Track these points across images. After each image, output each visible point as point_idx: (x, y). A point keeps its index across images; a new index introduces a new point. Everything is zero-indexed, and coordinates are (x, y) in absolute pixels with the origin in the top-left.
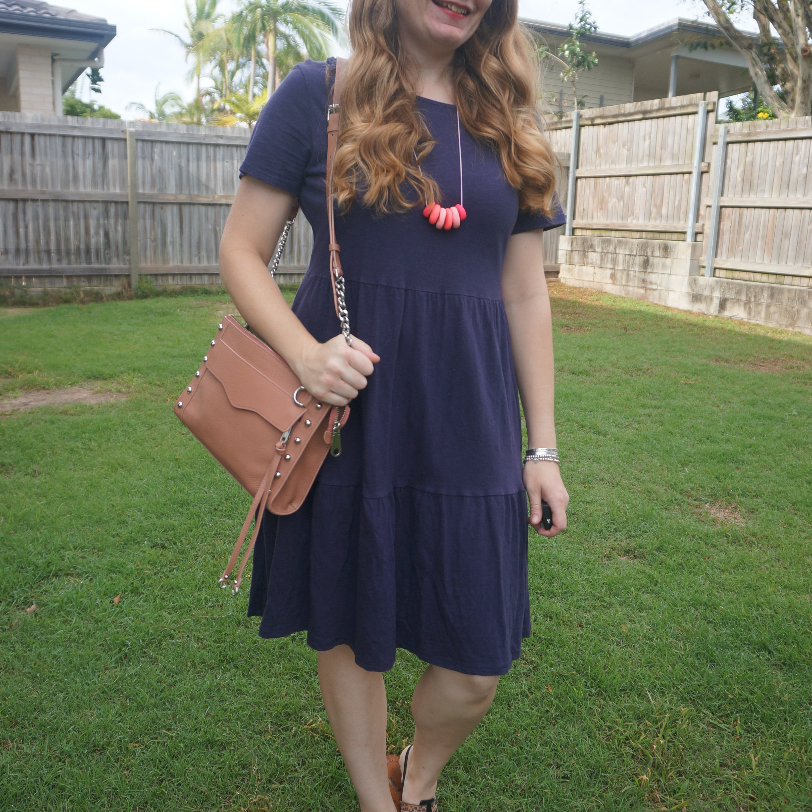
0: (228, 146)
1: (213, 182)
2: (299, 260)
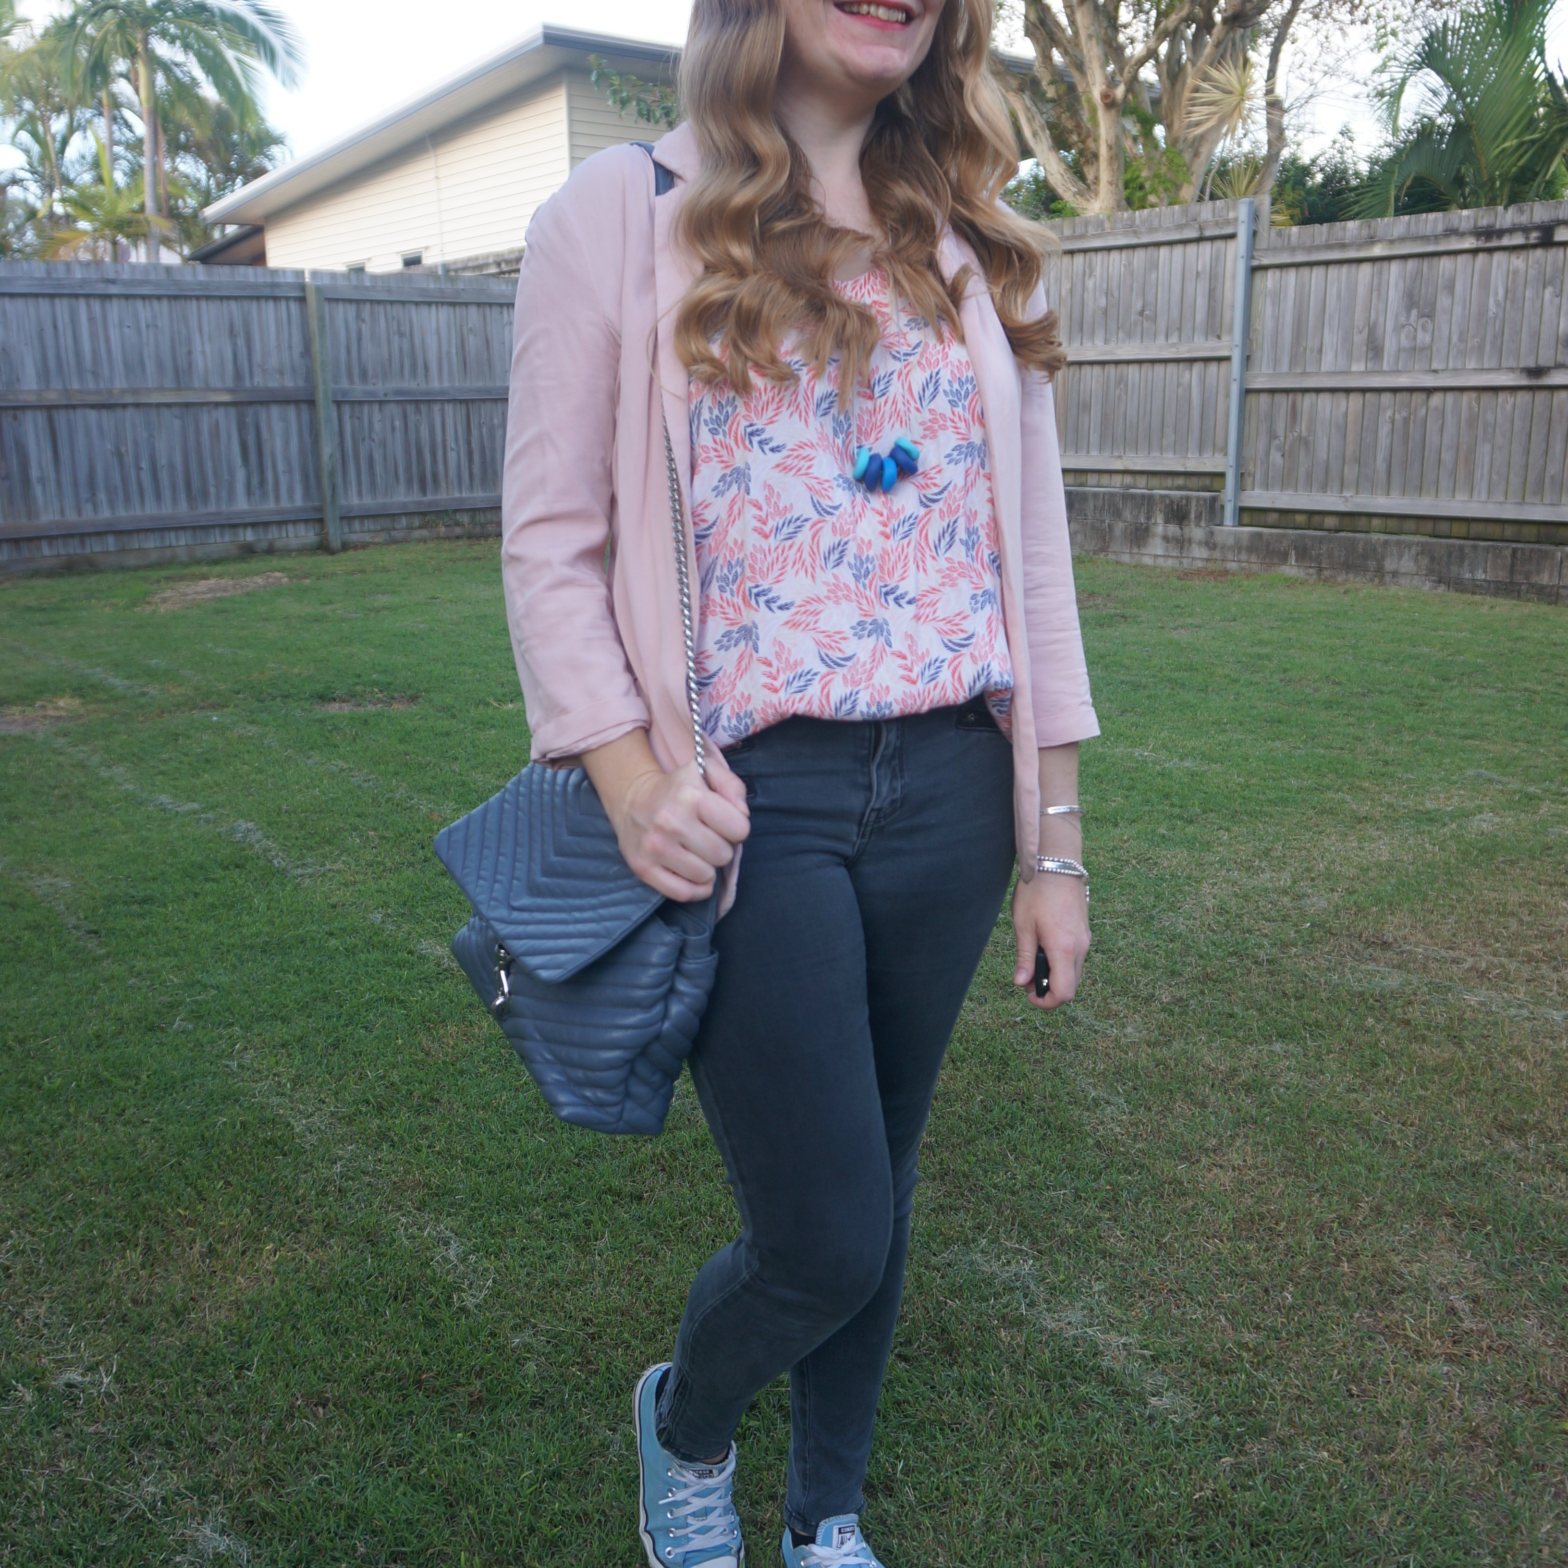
0: (127, 297)
1: (105, 365)
2: (277, 498)
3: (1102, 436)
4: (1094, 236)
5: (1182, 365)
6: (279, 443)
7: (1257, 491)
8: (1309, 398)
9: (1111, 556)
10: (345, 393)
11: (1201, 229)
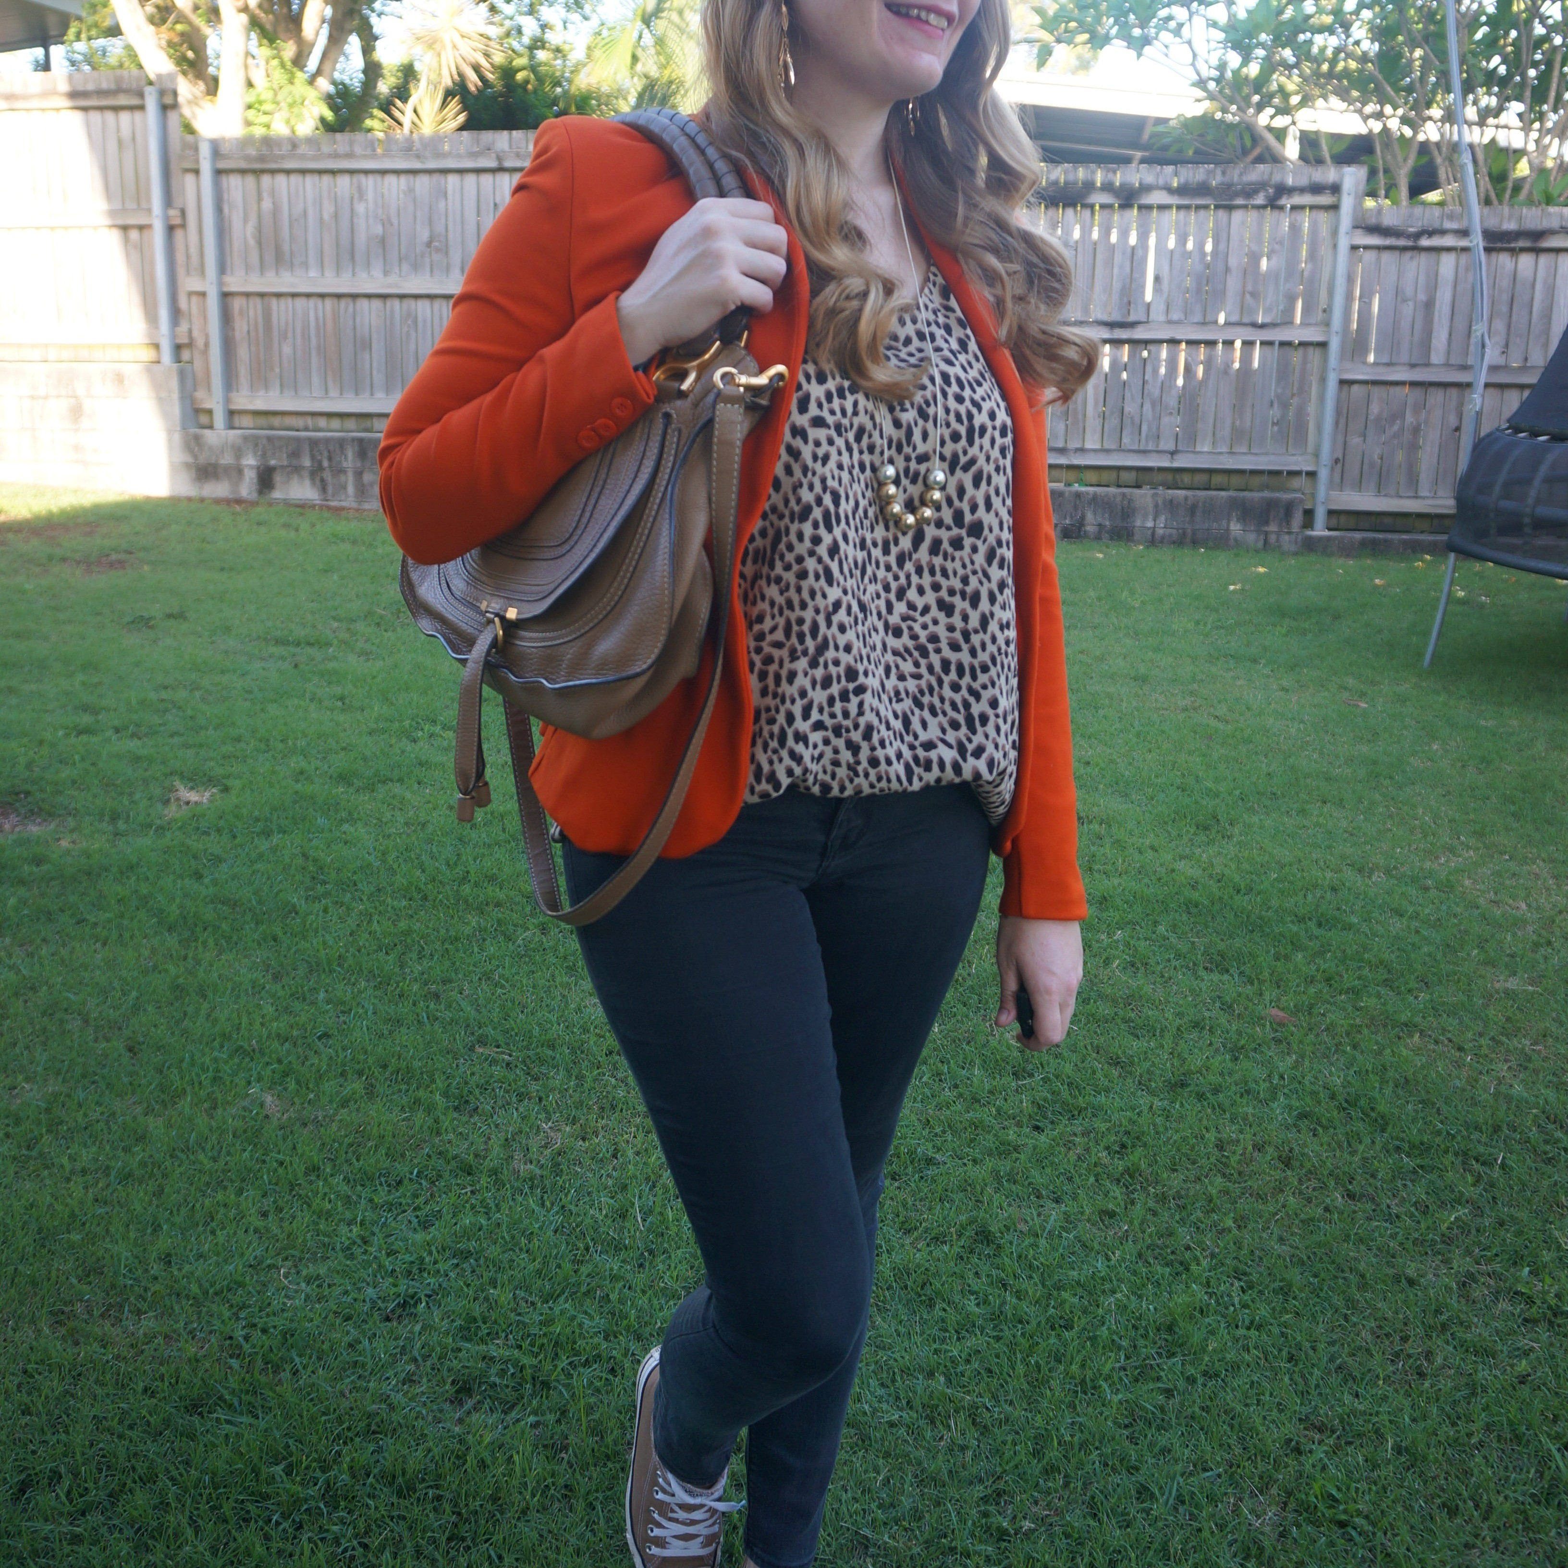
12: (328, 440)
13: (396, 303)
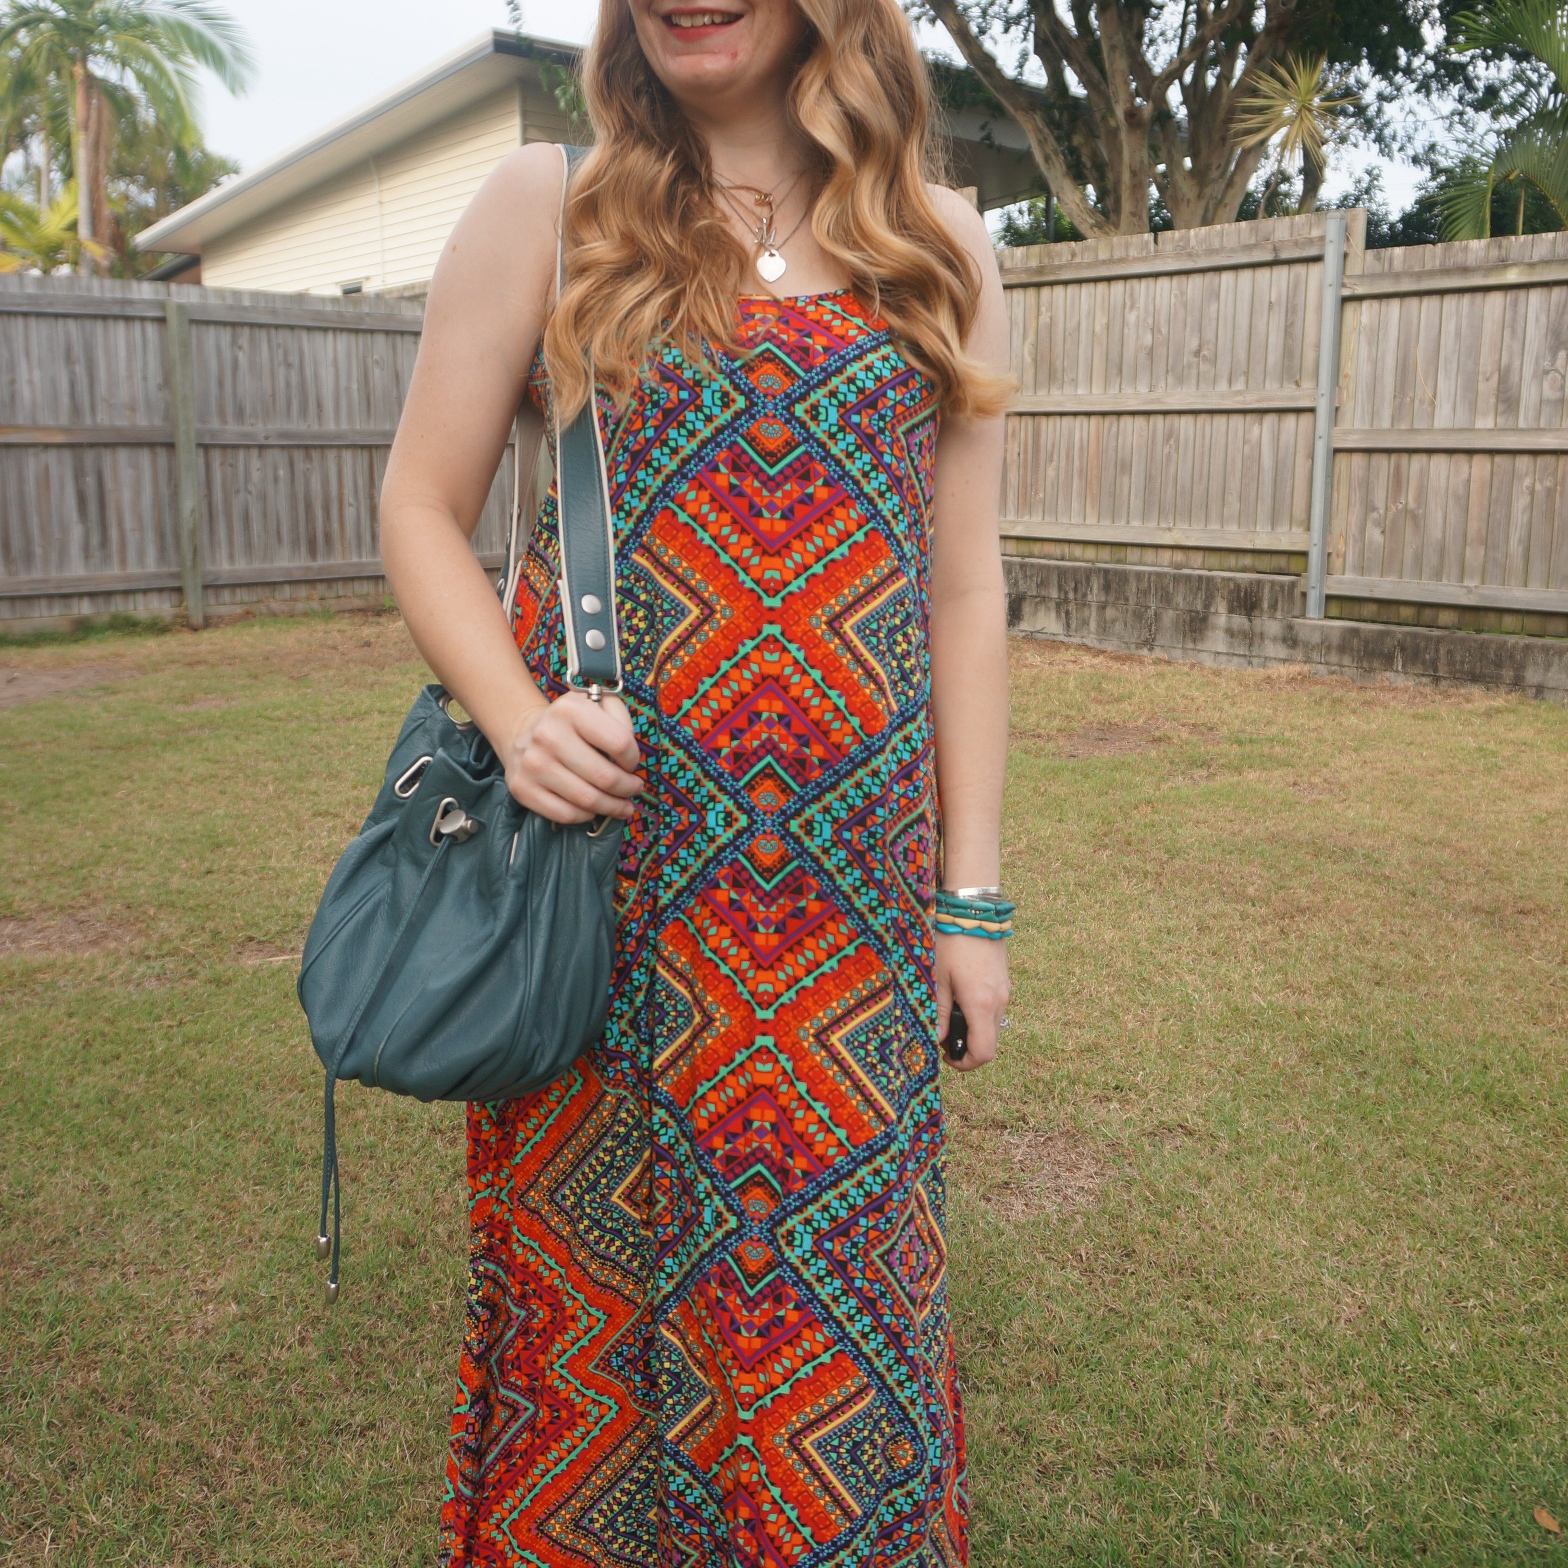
3: (1146, 504)
4: (1137, 260)
5: (1249, 417)
6: (127, 496)
7: (1349, 576)
8: (1417, 461)
9: (1158, 653)
10: (213, 434)
11: (1275, 249)
12: (1076, 570)
13: (1160, 419)
